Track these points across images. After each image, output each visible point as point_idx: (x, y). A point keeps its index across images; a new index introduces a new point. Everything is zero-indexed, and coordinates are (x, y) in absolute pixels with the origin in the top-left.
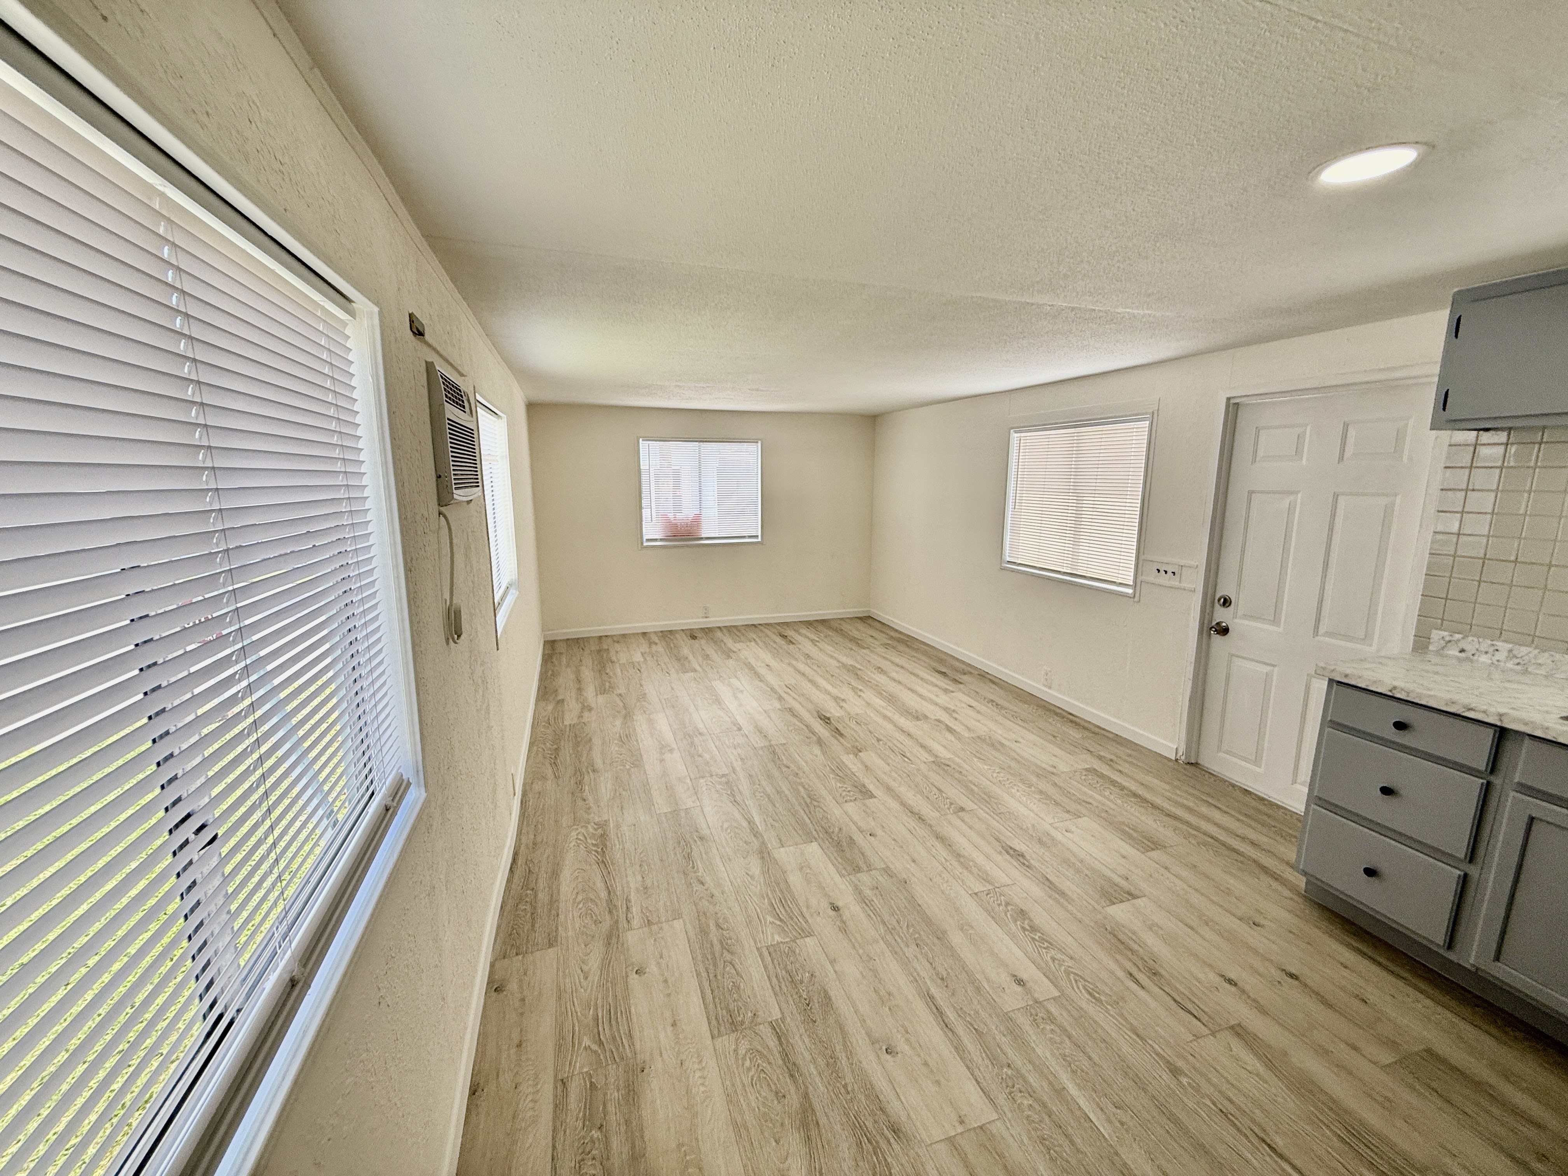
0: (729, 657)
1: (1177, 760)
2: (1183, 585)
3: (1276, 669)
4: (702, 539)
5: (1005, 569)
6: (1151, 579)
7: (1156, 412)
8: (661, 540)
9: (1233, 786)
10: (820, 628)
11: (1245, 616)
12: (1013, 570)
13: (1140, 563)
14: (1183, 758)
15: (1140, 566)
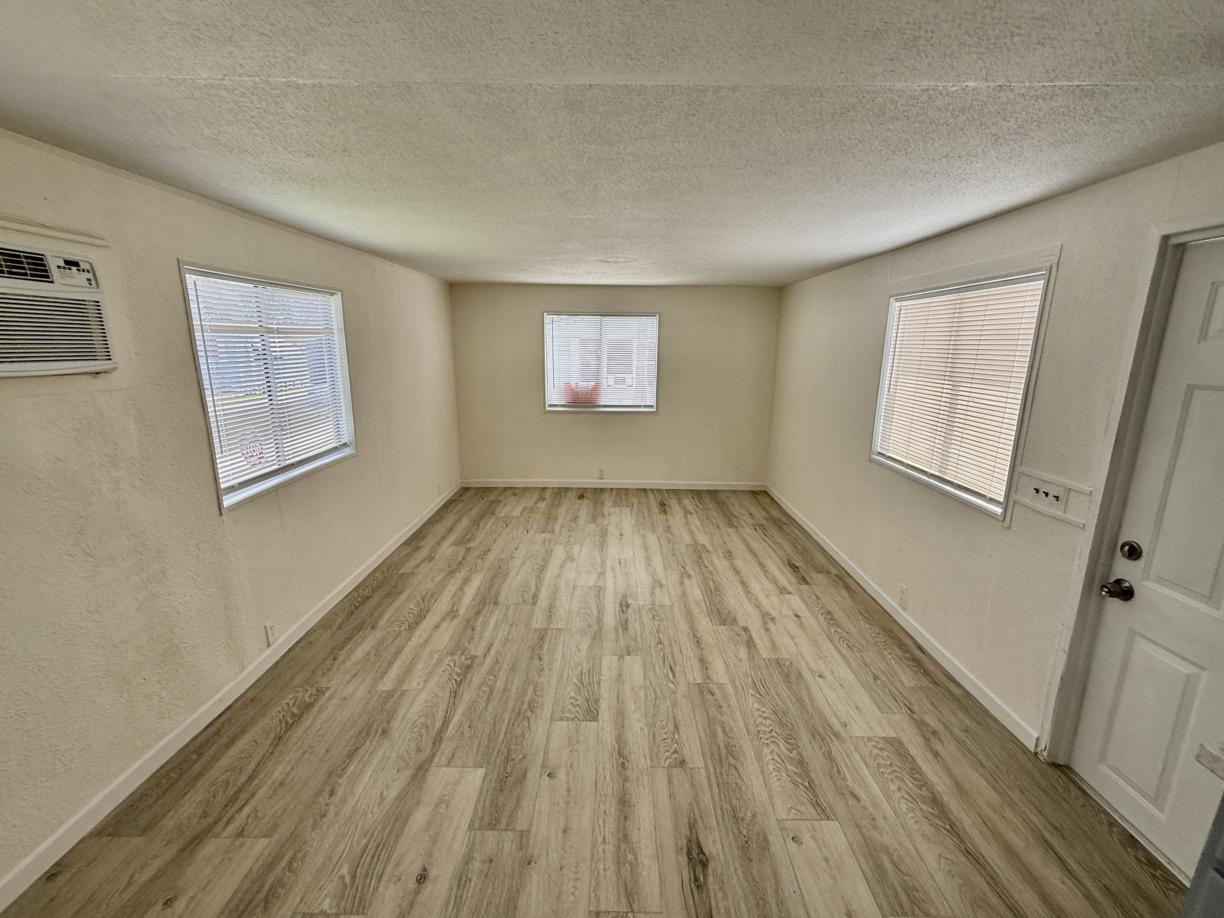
0: (595, 521)
1: (1036, 754)
2: (1068, 516)
3: (1205, 675)
4: (599, 406)
5: (871, 461)
6: (1027, 501)
7: (1055, 266)
8: (563, 406)
9: (1112, 823)
10: (707, 500)
11: (1160, 580)
12: (881, 464)
13: (1016, 475)
14: (1045, 753)
15: (1014, 481)
